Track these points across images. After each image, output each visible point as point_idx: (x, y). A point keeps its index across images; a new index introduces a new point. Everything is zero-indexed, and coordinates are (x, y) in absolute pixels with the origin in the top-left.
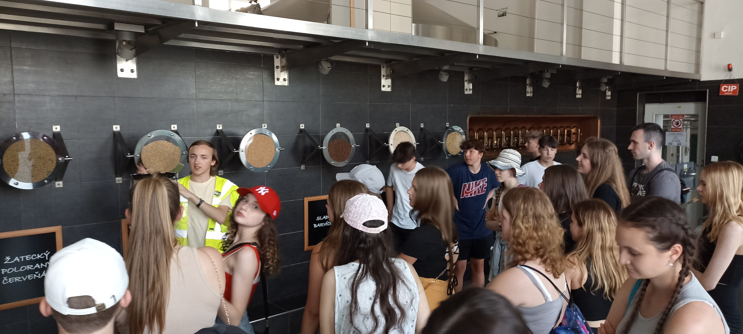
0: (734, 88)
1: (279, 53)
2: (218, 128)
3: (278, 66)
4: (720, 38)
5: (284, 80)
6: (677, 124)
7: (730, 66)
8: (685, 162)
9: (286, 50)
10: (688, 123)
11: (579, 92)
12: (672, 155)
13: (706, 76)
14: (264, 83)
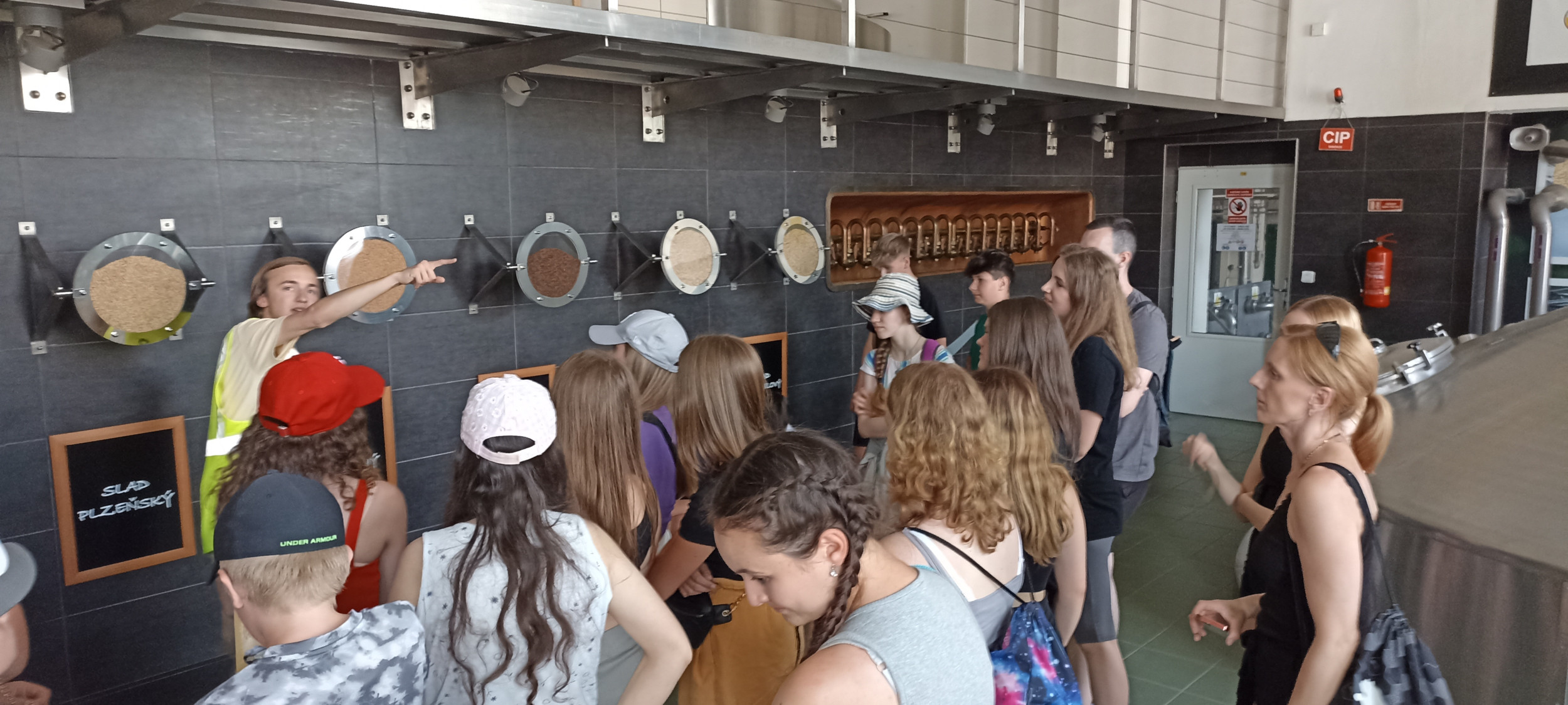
0: (1345, 136)
1: (412, 56)
2: (272, 226)
3: (410, 86)
4: (1322, 35)
5: (426, 117)
6: (1239, 208)
7: (1339, 94)
8: (1253, 281)
9: (426, 50)
10: (1260, 204)
11: (1052, 142)
12: (1230, 268)
13: (1295, 111)
14: (379, 124)
